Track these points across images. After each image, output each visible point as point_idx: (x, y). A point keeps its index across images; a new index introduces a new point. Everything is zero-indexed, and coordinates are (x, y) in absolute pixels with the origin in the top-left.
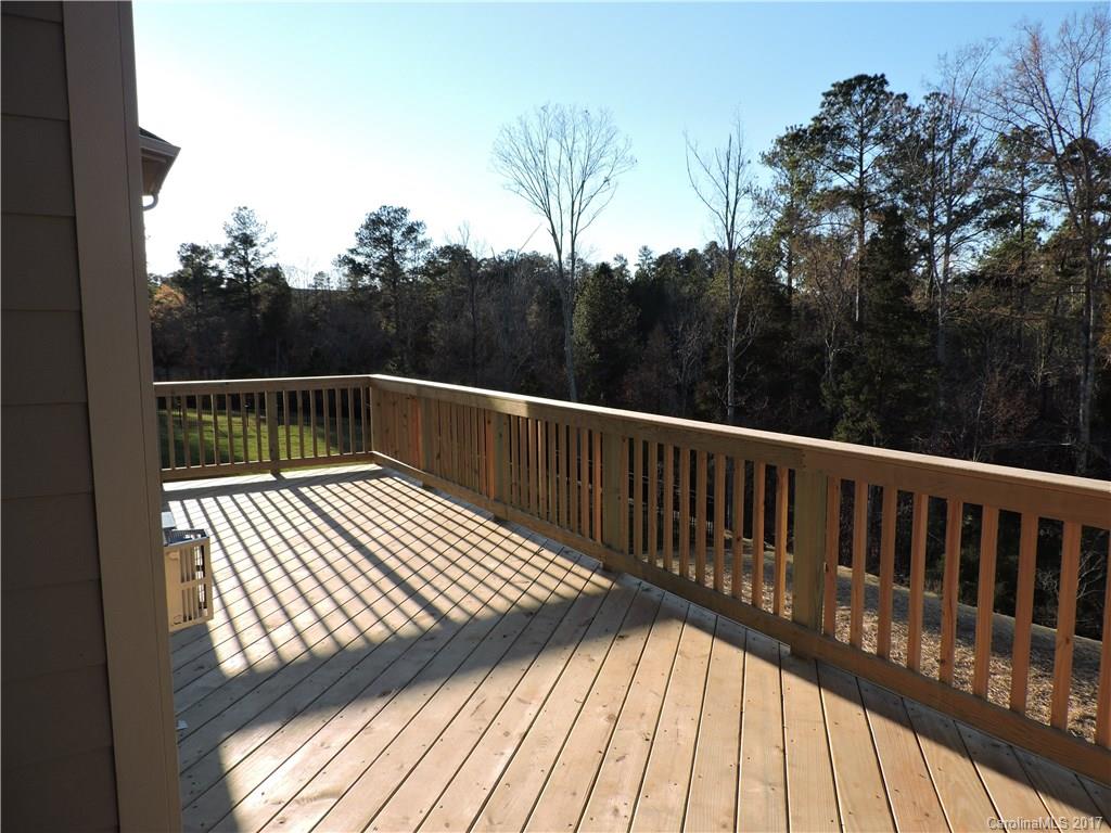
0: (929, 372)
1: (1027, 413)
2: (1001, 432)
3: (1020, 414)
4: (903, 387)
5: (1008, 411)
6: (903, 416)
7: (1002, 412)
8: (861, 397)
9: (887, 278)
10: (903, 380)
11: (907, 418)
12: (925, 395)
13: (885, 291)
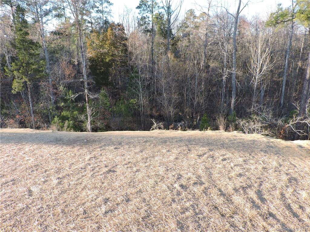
0: (42, 62)
1: (74, 72)
2: (68, 78)
3: (72, 72)
4: (34, 67)
5: (69, 72)
6: (36, 76)
7: (67, 72)
8: (20, 71)
9: (21, 30)
10: (33, 65)
11: (37, 77)
12: (41, 69)
13: (21, 35)
